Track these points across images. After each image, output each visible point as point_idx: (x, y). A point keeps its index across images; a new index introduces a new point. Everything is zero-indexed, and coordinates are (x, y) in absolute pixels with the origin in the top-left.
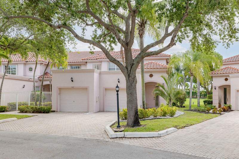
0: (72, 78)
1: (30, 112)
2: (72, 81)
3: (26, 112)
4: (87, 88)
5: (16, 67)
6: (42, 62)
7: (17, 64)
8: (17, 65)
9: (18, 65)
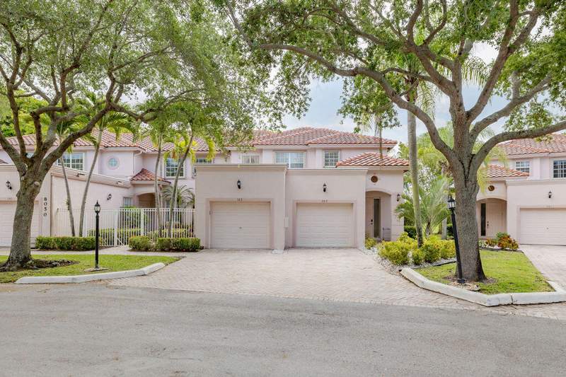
0: (239, 182)
1: (156, 251)
2: (239, 187)
3: (147, 250)
4: (270, 202)
5: (82, 157)
6: (138, 149)
7: (85, 151)
8: (86, 154)
9: (88, 152)
